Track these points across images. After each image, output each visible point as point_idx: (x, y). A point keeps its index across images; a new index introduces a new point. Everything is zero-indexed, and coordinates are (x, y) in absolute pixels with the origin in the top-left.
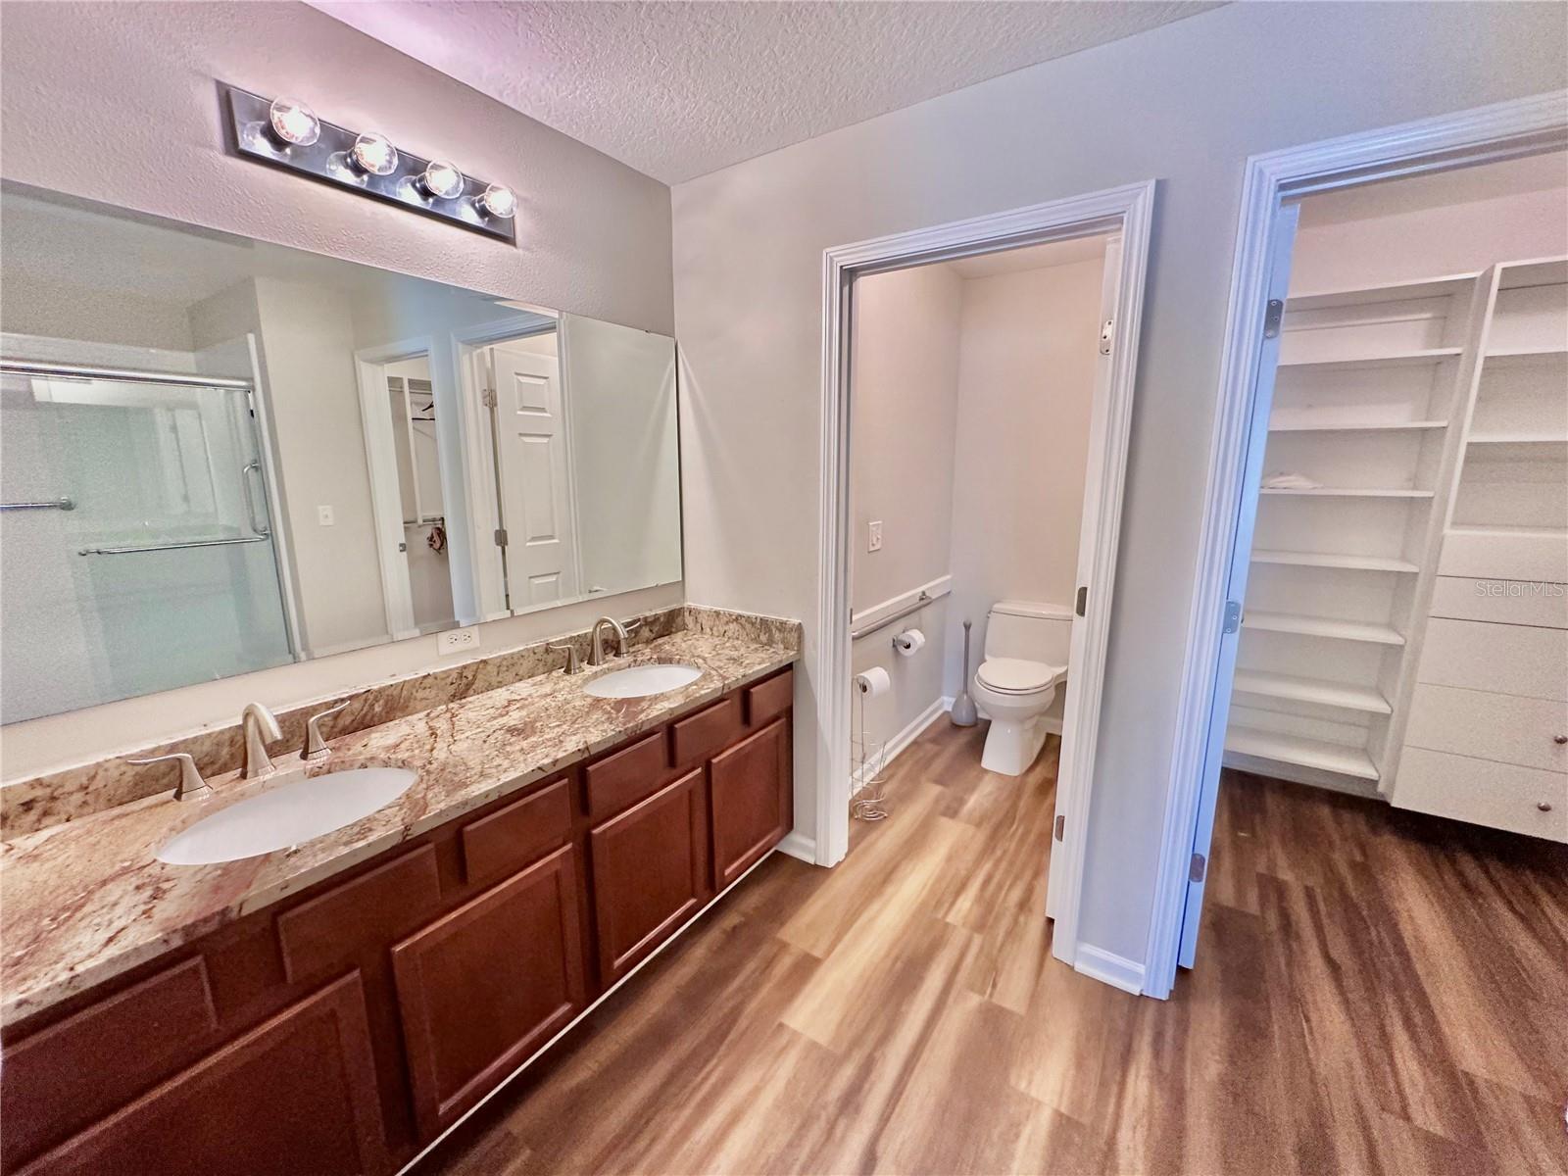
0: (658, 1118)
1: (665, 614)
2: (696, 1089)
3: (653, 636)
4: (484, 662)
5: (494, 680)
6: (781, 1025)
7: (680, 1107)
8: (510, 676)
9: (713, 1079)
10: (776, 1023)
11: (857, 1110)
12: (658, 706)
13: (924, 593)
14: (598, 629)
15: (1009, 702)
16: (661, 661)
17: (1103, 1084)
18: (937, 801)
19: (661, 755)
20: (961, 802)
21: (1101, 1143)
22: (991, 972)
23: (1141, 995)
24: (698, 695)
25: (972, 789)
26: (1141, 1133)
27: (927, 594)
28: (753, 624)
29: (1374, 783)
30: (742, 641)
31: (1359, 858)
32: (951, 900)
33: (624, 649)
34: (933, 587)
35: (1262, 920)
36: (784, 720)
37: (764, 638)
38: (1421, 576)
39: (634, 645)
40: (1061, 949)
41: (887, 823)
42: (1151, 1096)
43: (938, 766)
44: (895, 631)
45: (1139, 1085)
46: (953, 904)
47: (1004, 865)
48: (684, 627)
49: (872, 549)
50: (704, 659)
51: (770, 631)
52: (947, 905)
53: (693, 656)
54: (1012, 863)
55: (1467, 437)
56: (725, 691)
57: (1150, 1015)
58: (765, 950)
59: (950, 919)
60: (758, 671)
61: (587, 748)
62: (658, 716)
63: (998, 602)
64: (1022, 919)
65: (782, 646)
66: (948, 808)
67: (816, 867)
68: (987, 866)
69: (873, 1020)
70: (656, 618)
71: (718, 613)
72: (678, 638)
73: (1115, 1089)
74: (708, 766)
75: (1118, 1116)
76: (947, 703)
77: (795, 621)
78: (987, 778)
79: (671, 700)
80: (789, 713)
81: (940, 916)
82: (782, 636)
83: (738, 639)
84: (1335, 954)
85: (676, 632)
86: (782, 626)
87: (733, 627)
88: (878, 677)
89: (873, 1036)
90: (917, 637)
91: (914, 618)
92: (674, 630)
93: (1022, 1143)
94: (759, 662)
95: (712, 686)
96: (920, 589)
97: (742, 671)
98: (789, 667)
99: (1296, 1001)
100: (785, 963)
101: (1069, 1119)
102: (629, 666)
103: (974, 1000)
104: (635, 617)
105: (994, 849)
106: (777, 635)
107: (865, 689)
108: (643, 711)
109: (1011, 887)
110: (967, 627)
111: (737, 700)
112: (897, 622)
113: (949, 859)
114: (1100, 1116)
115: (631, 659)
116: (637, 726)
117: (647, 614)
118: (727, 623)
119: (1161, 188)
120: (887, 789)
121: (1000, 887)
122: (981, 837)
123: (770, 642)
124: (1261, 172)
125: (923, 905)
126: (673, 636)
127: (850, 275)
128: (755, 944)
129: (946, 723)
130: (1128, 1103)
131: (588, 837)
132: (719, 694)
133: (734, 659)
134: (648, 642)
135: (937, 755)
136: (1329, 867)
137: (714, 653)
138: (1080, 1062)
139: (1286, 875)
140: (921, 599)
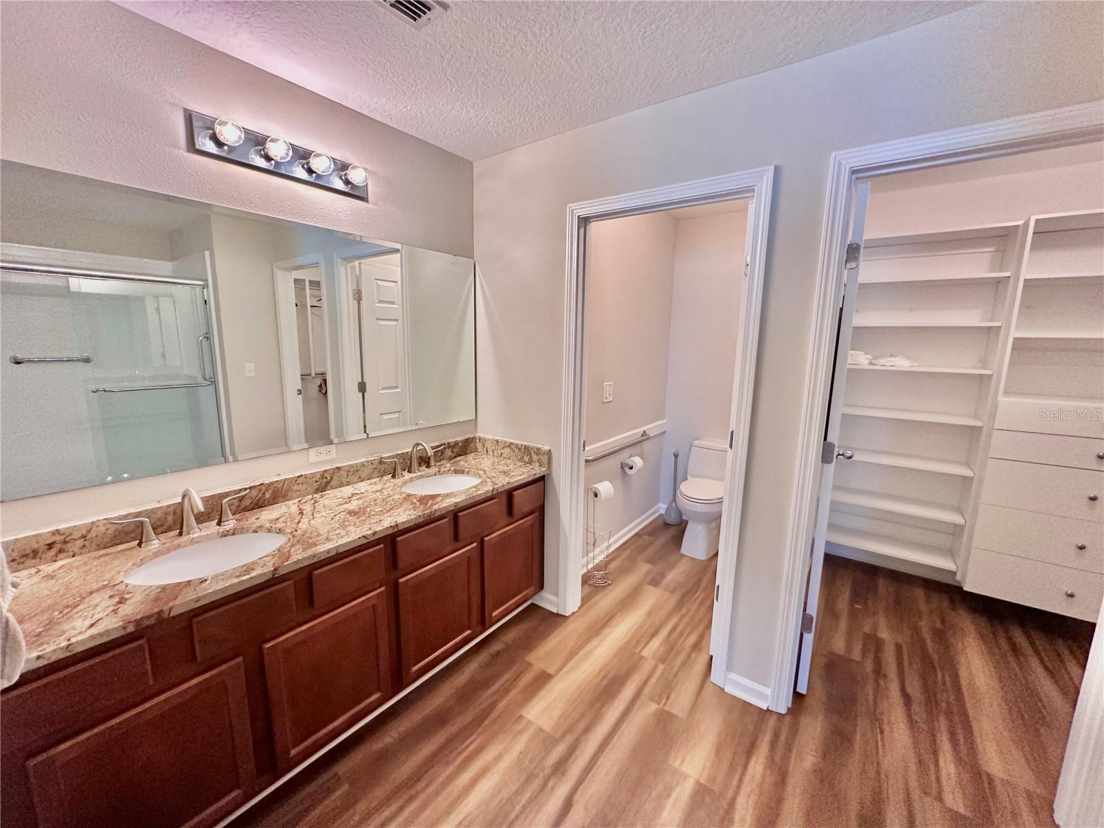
0: (433, 770)
1: (462, 441)
2: (460, 754)
3: (454, 455)
4: (338, 468)
5: (344, 480)
6: (521, 716)
7: (447, 763)
8: (355, 478)
9: (472, 748)
10: (518, 715)
11: (563, 774)
12: (447, 501)
13: (645, 432)
14: (415, 450)
15: (700, 508)
16: (456, 472)
17: (732, 766)
18: (647, 573)
19: (448, 533)
20: (663, 575)
21: (725, 804)
22: (667, 689)
23: (768, 710)
24: (475, 494)
25: (672, 566)
26: (754, 798)
27: (647, 432)
28: (520, 449)
29: (954, 573)
30: (513, 460)
31: (938, 625)
32: (647, 640)
33: (432, 463)
34: (652, 428)
35: (860, 664)
36: (537, 514)
37: (526, 459)
38: (984, 429)
39: (440, 461)
40: (716, 677)
41: (610, 587)
42: (764, 775)
43: (650, 551)
44: (623, 456)
45: (757, 767)
46: (648, 642)
47: (686, 619)
48: (476, 450)
49: (605, 401)
50: (485, 472)
51: (530, 454)
52: (643, 644)
53: (478, 469)
54: (692, 618)
55: (1014, 334)
56: (494, 493)
57: (772, 722)
58: (515, 669)
59: (645, 653)
60: (519, 480)
61: (397, 525)
62: (446, 507)
63: (699, 439)
64: (694, 655)
65: (538, 464)
66: (653, 579)
67: (558, 615)
68: (674, 620)
69: (583, 716)
70: (456, 444)
71: (497, 441)
72: (470, 457)
73: (740, 769)
74: (482, 542)
75: (739, 787)
76: (662, 508)
77: (546, 448)
78: (684, 560)
79: (457, 497)
80: (541, 510)
81: (638, 651)
82: (538, 457)
83: (509, 459)
84: (909, 690)
85: (470, 453)
86: (538, 451)
87: (507, 450)
88: (605, 488)
89: (582, 726)
90: (638, 462)
91: (637, 449)
92: (468, 452)
93: (671, 800)
94: (520, 474)
95: (486, 489)
96: (641, 430)
97: (507, 480)
98: (542, 478)
99: (876, 720)
100: (528, 678)
101: (705, 786)
102: (435, 475)
103: (653, 707)
104: (442, 442)
105: (681, 609)
106: (535, 457)
107: (596, 495)
108: (437, 503)
109: (691, 633)
110: (676, 456)
111: (504, 499)
112: (624, 450)
113: (649, 614)
114: (726, 787)
115: (437, 470)
116: (431, 512)
117: (450, 441)
118: (503, 448)
119: (777, 170)
120: (612, 566)
121: (682, 633)
122: (674, 599)
123: (530, 462)
124: (840, 163)
125: (628, 643)
126: (467, 456)
127: (584, 221)
128: (511, 663)
129: (660, 522)
130: (747, 778)
131: (396, 584)
132: (490, 494)
133: (504, 472)
134: (450, 459)
135: (651, 544)
136: (916, 630)
137: (493, 467)
138: (719, 749)
139: (884, 634)
140: (642, 436)
